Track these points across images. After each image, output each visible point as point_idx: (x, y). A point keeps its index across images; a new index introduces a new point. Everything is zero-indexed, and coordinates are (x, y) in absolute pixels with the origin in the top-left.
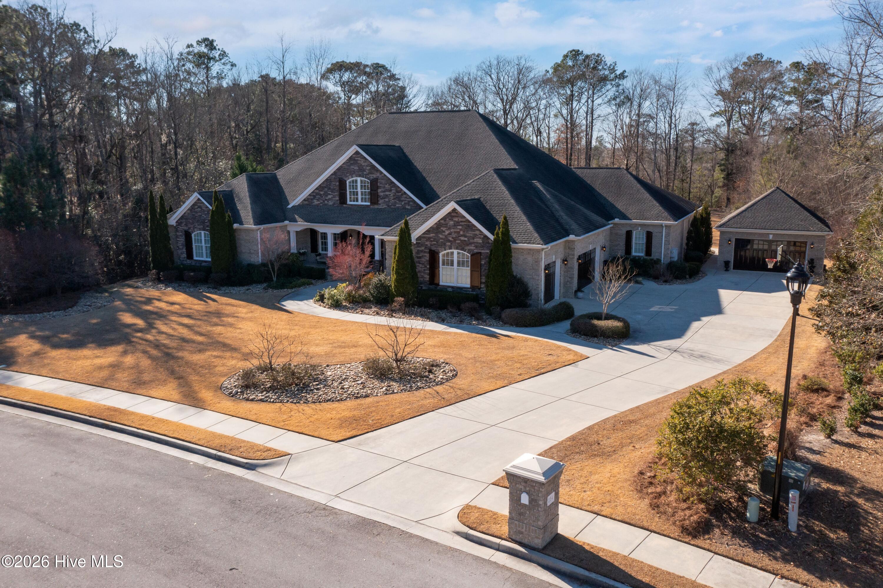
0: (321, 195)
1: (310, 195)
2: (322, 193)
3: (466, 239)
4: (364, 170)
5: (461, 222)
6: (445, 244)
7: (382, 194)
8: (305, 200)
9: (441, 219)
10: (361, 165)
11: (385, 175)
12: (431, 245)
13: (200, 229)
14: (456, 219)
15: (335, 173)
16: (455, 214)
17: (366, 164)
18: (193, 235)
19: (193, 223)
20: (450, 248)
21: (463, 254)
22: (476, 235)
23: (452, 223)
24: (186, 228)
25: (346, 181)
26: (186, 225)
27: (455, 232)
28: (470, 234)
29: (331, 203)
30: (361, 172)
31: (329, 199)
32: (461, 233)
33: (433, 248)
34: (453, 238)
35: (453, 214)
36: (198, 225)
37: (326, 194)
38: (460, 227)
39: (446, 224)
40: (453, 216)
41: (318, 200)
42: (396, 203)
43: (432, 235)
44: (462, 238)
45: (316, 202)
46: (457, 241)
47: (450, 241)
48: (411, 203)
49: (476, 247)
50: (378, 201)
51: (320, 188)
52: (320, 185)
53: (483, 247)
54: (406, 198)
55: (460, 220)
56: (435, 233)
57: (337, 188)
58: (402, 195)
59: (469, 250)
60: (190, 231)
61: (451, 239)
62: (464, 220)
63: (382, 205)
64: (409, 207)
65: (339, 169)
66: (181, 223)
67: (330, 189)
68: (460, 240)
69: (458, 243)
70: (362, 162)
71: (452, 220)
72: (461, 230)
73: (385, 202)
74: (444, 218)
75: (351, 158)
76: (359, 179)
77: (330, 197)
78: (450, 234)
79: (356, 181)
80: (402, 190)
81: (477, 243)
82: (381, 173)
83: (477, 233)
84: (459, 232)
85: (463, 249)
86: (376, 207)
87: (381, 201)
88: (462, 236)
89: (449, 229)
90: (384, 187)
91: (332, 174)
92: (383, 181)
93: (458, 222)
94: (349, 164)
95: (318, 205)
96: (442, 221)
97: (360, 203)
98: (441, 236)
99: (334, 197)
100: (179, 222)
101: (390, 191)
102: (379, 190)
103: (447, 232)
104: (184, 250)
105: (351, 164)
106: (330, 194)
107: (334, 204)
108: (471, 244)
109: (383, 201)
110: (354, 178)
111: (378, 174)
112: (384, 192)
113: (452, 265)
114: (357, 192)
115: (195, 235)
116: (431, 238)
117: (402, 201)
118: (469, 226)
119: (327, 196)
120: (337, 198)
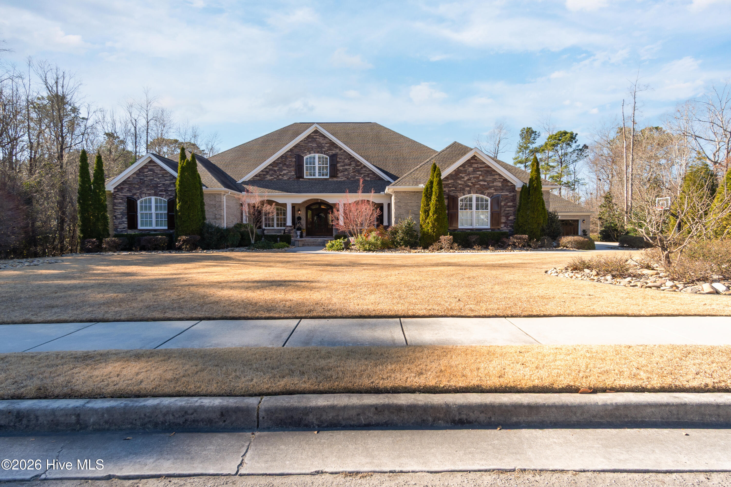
0: (275, 171)
1: (262, 171)
2: (276, 169)
3: (486, 183)
4: (323, 147)
5: (481, 168)
6: (464, 189)
7: (341, 168)
8: (256, 176)
9: (460, 166)
10: (320, 143)
11: (345, 151)
12: (449, 191)
13: (150, 195)
14: (476, 166)
15: (291, 150)
16: (474, 161)
17: (325, 142)
18: (139, 202)
19: (140, 188)
20: (469, 193)
21: (482, 199)
22: (496, 179)
23: (471, 169)
24: (129, 194)
25: (303, 157)
26: (129, 191)
27: (474, 177)
28: (489, 178)
29: (285, 178)
30: (319, 149)
31: (284, 174)
32: (481, 178)
33: (452, 194)
34: (472, 183)
35: (472, 161)
36: (148, 190)
37: (281, 170)
38: (480, 173)
39: (466, 171)
40: (473, 163)
41: (271, 176)
42: (355, 175)
43: (450, 181)
44: (482, 183)
45: (269, 177)
46: (476, 186)
47: (469, 186)
48: (371, 175)
49: (496, 190)
50: (337, 174)
51: (274, 164)
52: (274, 162)
53: (502, 189)
54: (366, 171)
55: (480, 166)
56: (453, 180)
57: (294, 164)
58: (362, 168)
59: (488, 193)
60: (135, 197)
61: (470, 184)
62: (483, 166)
63: (341, 178)
64: (369, 179)
65: (295, 147)
66: (122, 188)
67: (285, 164)
68: (480, 185)
69: (478, 188)
70: (321, 140)
71: (471, 166)
72: (480, 175)
73: (344, 175)
74: (463, 165)
75: (309, 137)
76: (317, 155)
77: (285, 172)
78: (468, 180)
79: (314, 158)
80: (361, 163)
81: (497, 186)
82: (341, 149)
83: (497, 177)
84: (478, 177)
85: (482, 193)
86: (335, 179)
87: (339, 175)
88: (481, 181)
89: (469, 174)
90: (344, 162)
91: (288, 151)
92: (343, 157)
93: (478, 168)
94: (306, 142)
95: (271, 180)
96: (461, 168)
97: (317, 176)
98: (459, 182)
99: (290, 172)
100: (119, 189)
101: (350, 165)
102: (338, 165)
103: (466, 178)
104: (125, 219)
105: (310, 141)
106: (285, 170)
107: (289, 178)
108: (490, 187)
109: (342, 174)
110: (312, 155)
111: (338, 151)
112: (344, 166)
113: (471, 208)
114: (314, 168)
115: (141, 203)
116: (449, 184)
117: (362, 174)
118: (488, 171)
119: (281, 171)
120: (293, 173)
